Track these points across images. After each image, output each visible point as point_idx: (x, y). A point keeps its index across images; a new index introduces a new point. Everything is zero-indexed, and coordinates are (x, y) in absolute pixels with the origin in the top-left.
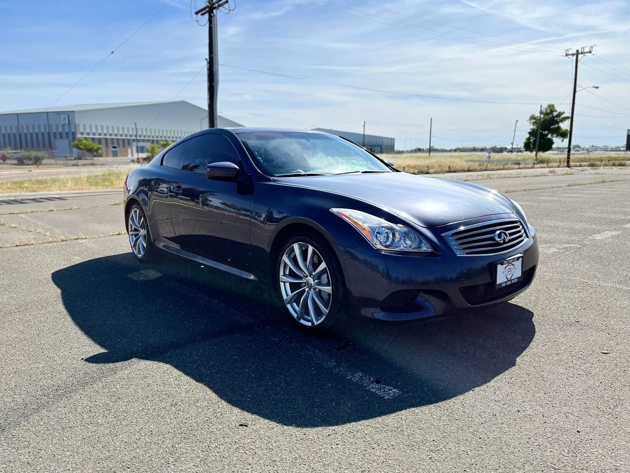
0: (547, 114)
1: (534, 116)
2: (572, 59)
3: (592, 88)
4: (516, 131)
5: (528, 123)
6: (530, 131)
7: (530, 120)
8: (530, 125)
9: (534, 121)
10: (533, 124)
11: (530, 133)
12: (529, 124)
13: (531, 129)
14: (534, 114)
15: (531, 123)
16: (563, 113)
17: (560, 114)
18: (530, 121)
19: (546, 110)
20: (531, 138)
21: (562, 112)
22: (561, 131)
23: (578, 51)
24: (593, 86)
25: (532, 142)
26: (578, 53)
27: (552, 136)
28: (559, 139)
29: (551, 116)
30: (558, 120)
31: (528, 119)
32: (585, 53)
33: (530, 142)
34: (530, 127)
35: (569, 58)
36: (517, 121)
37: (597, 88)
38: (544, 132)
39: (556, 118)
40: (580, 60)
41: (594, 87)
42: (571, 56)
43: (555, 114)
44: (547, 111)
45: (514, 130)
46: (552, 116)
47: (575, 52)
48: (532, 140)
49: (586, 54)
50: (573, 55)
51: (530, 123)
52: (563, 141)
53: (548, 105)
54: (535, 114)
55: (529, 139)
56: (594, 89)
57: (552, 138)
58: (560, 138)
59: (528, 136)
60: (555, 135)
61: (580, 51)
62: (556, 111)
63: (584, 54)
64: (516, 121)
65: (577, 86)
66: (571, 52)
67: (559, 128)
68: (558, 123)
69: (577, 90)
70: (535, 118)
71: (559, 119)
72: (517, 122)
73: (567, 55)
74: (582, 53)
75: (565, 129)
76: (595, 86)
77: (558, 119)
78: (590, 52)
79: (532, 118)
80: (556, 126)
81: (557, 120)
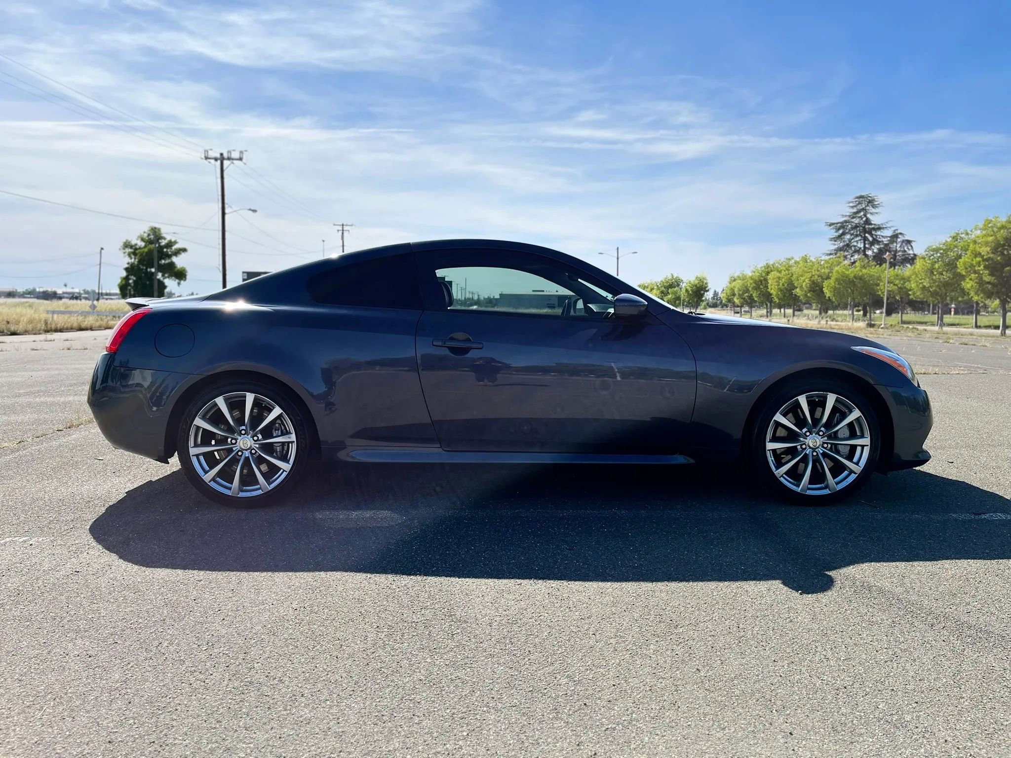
0: (150, 242)
1: (129, 242)
2: (215, 165)
3: (247, 211)
4: (102, 265)
5: (121, 253)
6: (127, 266)
7: (124, 249)
8: (125, 256)
9: (130, 250)
10: (129, 255)
11: (126, 269)
12: (123, 255)
13: (128, 263)
14: (130, 239)
15: (126, 254)
16: (175, 242)
17: (170, 244)
18: (124, 251)
19: (149, 235)
20: (130, 277)
21: (173, 240)
22: (176, 269)
23: (222, 154)
24: (249, 208)
25: (132, 285)
26: (222, 158)
27: (163, 276)
28: (173, 282)
29: (157, 245)
30: (170, 253)
31: (119, 247)
32: (233, 159)
33: (129, 285)
34: (125, 261)
35: (210, 162)
36: (102, 249)
37: (254, 211)
38: (149, 270)
39: (165, 250)
40: (227, 168)
41: (250, 210)
42: (213, 161)
43: (163, 242)
44: (150, 237)
45: (99, 263)
46: (159, 245)
47: (218, 156)
48: (131, 281)
49: (235, 162)
50: (216, 159)
51: (124, 253)
52: (179, 284)
53: (150, 229)
54: (132, 240)
55: (126, 278)
56: (250, 212)
57: (164, 279)
58: (175, 281)
59: (124, 274)
60: (166, 275)
61: (225, 155)
62: (165, 239)
63: (231, 161)
64: (100, 249)
65: (226, 206)
66: (212, 154)
67: (172, 265)
68: (169, 256)
69: (227, 211)
70: (131, 247)
71: (172, 251)
72: (102, 251)
73: (206, 158)
74: (229, 159)
75: (181, 266)
76: (252, 208)
77: (169, 250)
78: (241, 159)
79: (127, 245)
80: (167, 261)
81: (167, 251)
